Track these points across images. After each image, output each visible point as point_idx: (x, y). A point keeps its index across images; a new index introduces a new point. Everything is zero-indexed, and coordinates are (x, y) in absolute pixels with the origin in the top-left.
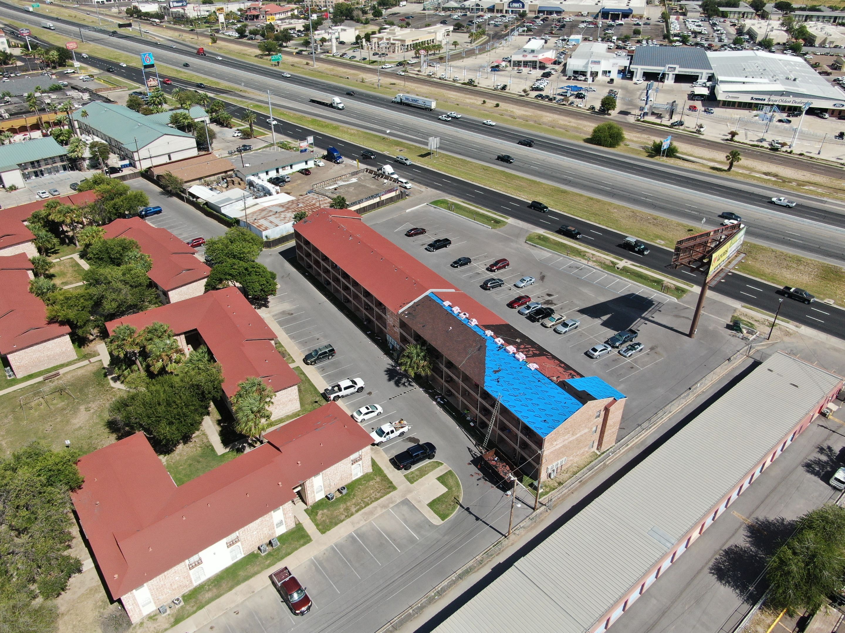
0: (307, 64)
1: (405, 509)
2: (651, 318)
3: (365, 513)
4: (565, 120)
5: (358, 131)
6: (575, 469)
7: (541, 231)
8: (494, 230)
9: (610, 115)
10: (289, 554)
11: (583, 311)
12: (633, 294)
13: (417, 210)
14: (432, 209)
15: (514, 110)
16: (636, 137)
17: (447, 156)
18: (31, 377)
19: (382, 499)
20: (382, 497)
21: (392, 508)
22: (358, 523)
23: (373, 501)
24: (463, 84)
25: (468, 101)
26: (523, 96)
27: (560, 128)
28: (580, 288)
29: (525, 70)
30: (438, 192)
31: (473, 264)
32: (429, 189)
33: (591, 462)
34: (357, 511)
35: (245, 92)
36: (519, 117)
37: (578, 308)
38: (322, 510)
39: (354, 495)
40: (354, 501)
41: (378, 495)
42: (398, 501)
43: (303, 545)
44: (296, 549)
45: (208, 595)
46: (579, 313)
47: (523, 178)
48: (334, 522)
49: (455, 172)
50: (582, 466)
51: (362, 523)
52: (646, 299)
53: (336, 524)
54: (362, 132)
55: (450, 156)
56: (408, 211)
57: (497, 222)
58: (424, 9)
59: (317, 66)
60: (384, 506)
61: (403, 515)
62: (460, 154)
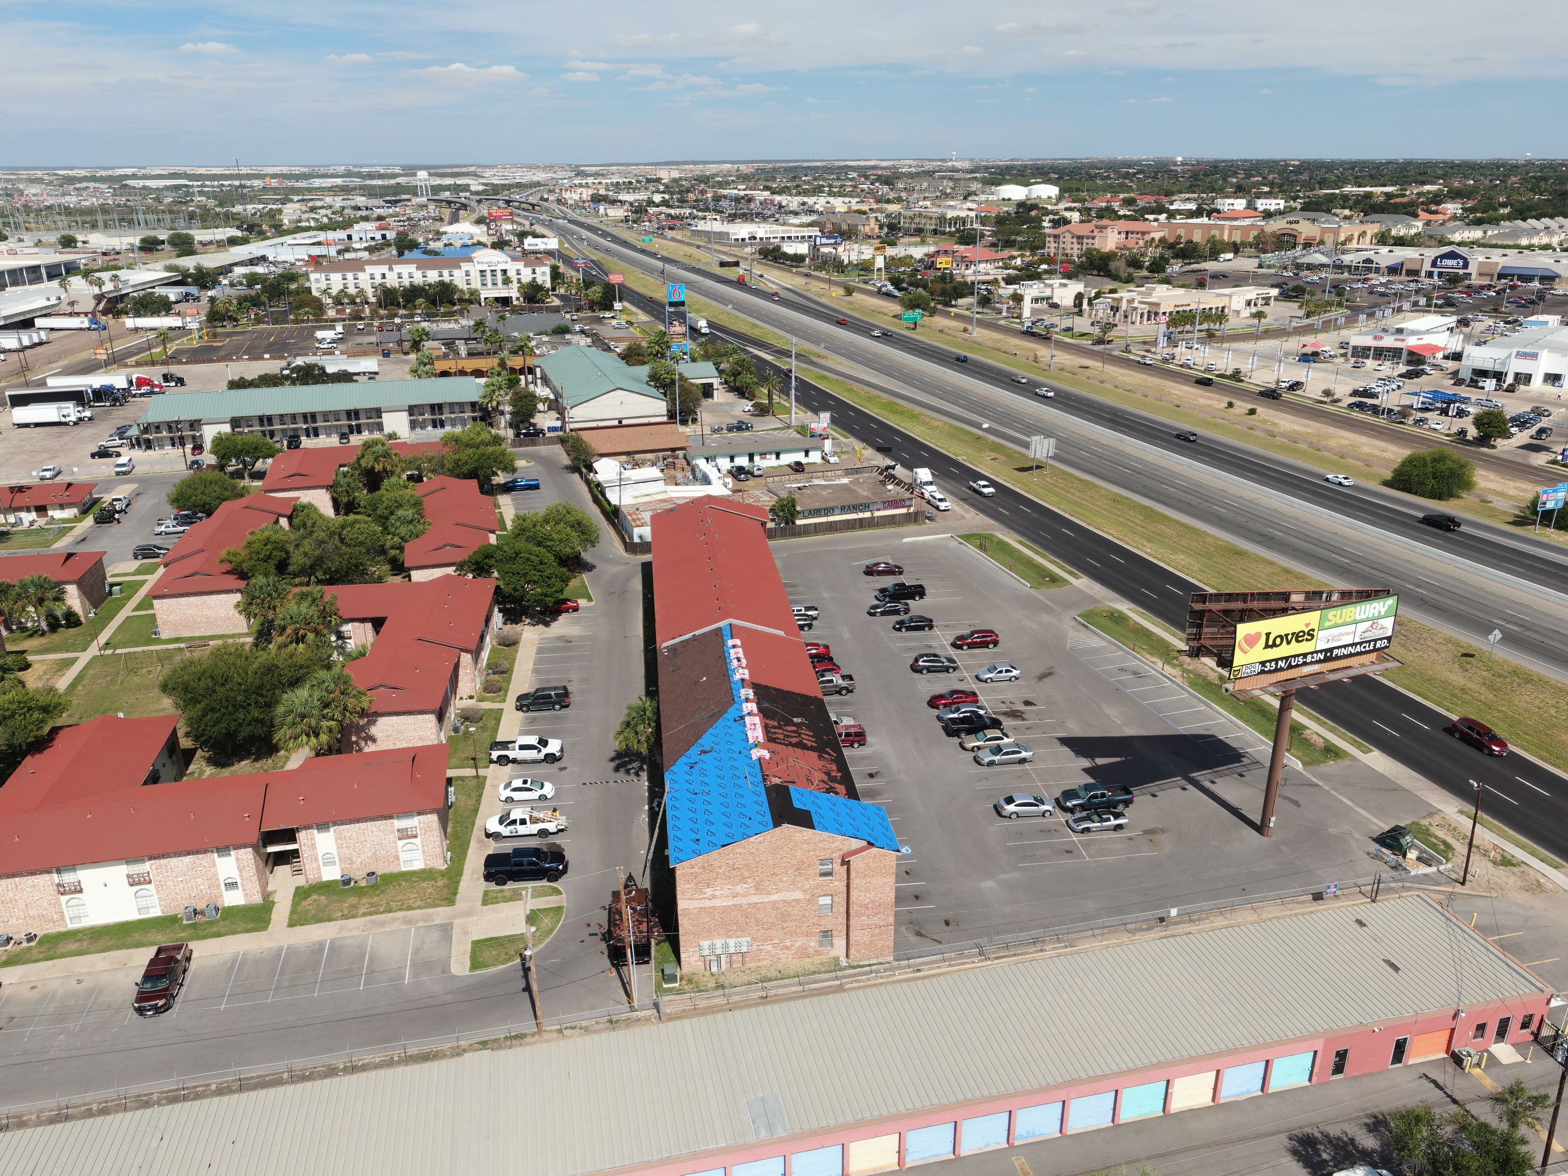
0: (965, 330)
1: (435, 935)
2: (1207, 784)
3: (374, 921)
4: (1375, 447)
5: (946, 423)
6: (773, 973)
7: (1124, 607)
8: (1033, 591)
9: (1494, 447)
10: (218, 935)
11: (1065, 741)
12: (1213, 736)
13: (924, 542)
14: (954, 544)
15: (1281, 423)
16: (1516, 488)
17: (1065, 473)
18: (177, 640)
19: (418, 911)
20: (419, 908)
21: (418, 929)
22: (351, 930)
23: (401, 910)
24: (1218, 376)
25: (1202, 401)
26: (1325, 403)
27: (1355, 458)
28: (1104, 706)
29: (1370, 363)
30: (992, 522)
31: (936, 631)
32: (981, 515)
33: (814, 973)
34: (364, 915)
35: (824, 357)
36: (1282, 435)
37: (1063, 735)
38: (320, 895)
39: (383, 892)
40: (376, 899)
41: (419, 903)
42: (437, 922)
43: (248, 931)
44: (234, 932)
45: (73, 946)
46: (1058, 742)
47: (1177, 522)
48: (321, 917)
49: (1054, 499)
50: (791, 974)
51: (356, 932)
52: (1234, 750)
53: (320, 920)
54: (951, 426)
55: (1069, 474)
56: (905, 540)
57: (1054, 579)
58: (1260, 266)
59: (979, 333)
60: (410, 922)
61: (423, 943)
62: (1093, 474)
